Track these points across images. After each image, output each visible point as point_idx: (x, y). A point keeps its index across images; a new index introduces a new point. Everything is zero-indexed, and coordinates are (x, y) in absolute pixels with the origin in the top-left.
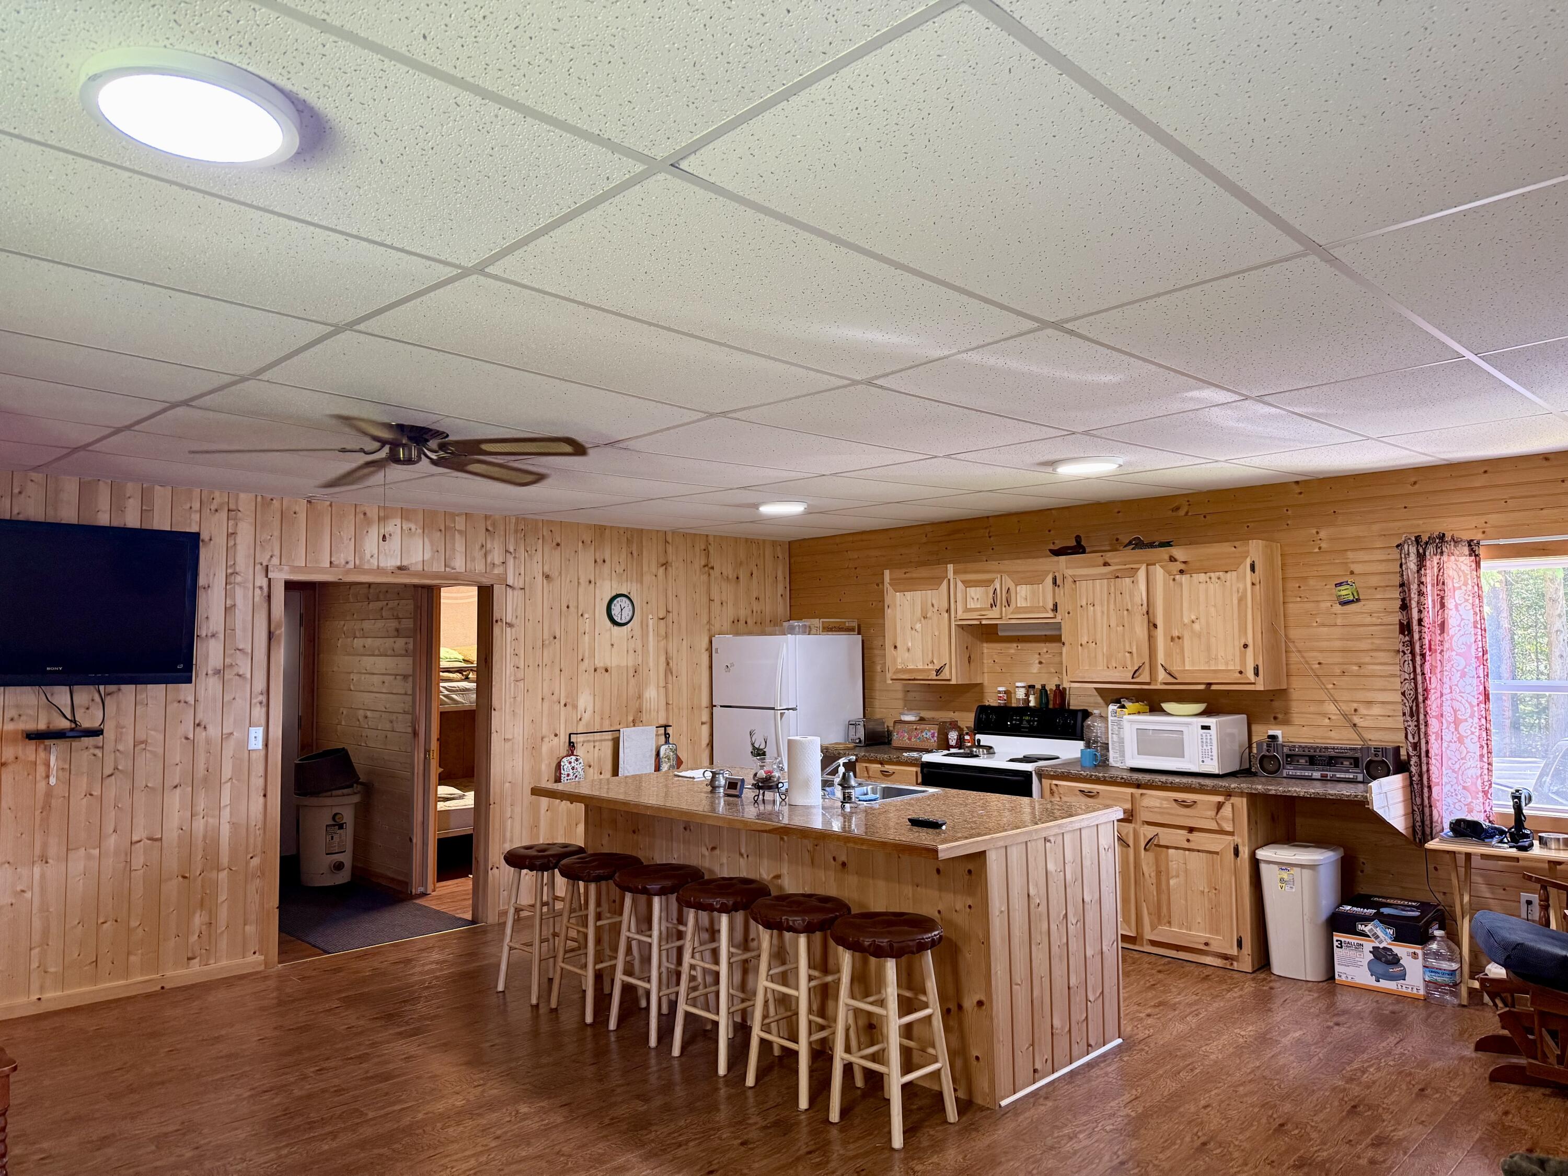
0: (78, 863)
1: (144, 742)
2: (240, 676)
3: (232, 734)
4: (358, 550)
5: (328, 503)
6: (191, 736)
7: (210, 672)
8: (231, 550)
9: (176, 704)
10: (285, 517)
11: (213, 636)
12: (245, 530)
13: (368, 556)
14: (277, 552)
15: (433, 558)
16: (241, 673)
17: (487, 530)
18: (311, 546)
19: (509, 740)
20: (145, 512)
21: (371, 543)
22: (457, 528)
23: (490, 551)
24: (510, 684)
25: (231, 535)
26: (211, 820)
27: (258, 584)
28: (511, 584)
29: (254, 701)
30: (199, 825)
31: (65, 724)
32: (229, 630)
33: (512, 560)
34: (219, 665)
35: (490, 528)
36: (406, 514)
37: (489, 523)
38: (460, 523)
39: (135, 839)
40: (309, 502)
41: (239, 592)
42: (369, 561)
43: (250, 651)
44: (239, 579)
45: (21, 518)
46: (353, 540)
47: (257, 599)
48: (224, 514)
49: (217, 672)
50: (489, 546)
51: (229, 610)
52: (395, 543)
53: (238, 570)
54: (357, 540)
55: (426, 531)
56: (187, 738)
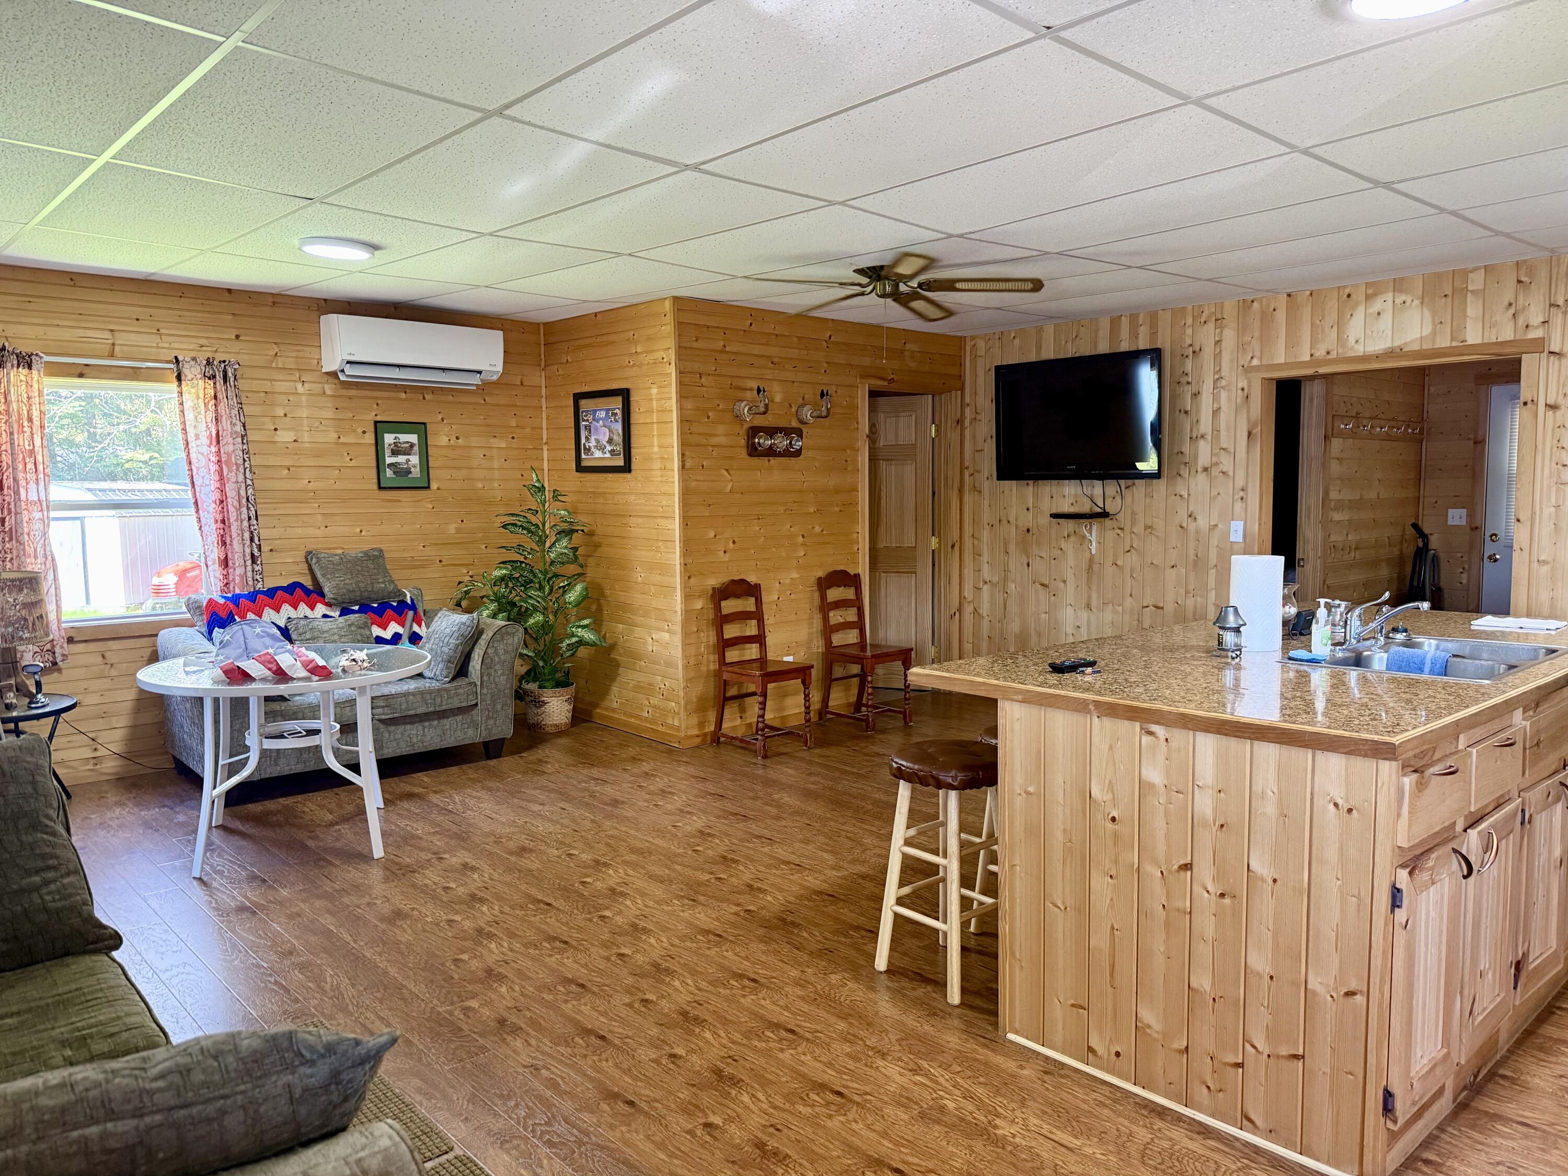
0: (1108, 616)
1: (1151, 527)
2: (1223, 473)
3: (1216, 525)
4: (1341, 339)
5: (1308, 293)
6: (1185, 525)
7: (1199, 470)
8: (1218, 356)
9: (1173, 497)
10: (1267, 317)
11: (1202, 437)
12: (1229, 335)
13: (1352, 341)
14: (1258, 354)
15: (1434, 333)
16: (1224, 470)
17: (1519, 282)
18: (1292, 342)
19: (1545, 562)
20: (1154, 334)
21: (1356, 327)
22: (1470, 288)
23: (1524, 309)
24: (1550, 488)
25: (1218, 343)
26: (1199, 599)
27: (1240, 385)
28: (1557, 350)
29: (1236, 497)
30: (1190, 603)
31: (1099, 510)
32: (1216, 431)
33: (1560, 315)
34: (1207, 464)
35: (1523, 279)
36: (1399, 286)
37: (1522, 272)
38: (1477, 281)
39: (1145, 604)
40: (1289, 295)
41: (1224, 395)
42: (1353, 347)
43: (1232, 450)
44: (1223, 383)
45: (1077, 355)
46: (1335, 328)
47: (1239, 401)
48: (1211, 325)
49: (1205, 470)
50: (1521, 301)
51: (1216, 412)
52: (1386, 320)
53: (1223, 374)
54: (1341, 325)
55: (1426, 300)
56: (1182, 527)
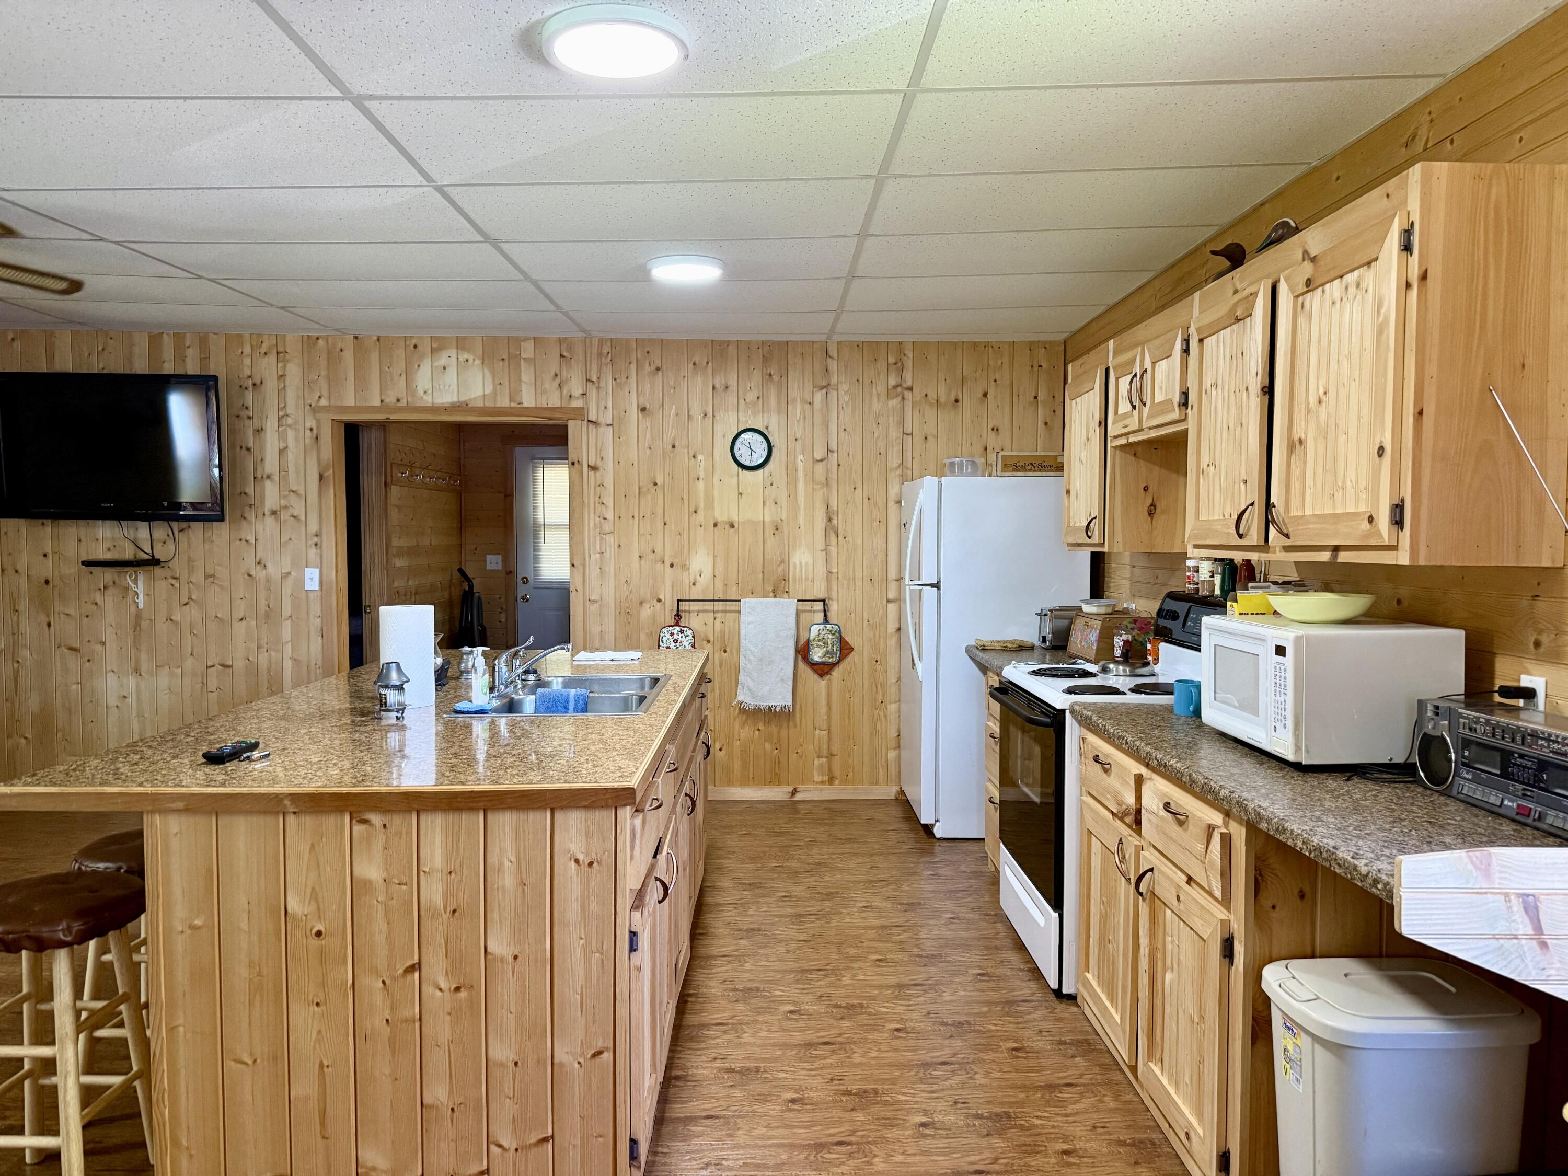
0: (163, 680)
1: (213, 576)
2: (294, 517)
3: (289, 573)
4: (410, 386)
5: (375, 338)
6: (253, 573)
7: (267, 513)
8: (281, 392)
9: (238, 542)
10: (334, 357)
11: (268, 477)
12: (293, 370)
13: (420, 392)
14: (325, 393)
15: (495, 392)
16: (295, 514)
17: (562, 356)
18: (361, 384)
19: (595, 601)
20: (204, 359)
21: (423, 378)
22: (523, 356)
23: (567, 381)
24: (595, 537)
25: (281, 377)
26: (273, 653)
27: (308, 425)
28: (594, 420)
29: (309, 543)
30: (263, 658)
31: (146, 557)
32: (283, 471)
33: (595, 391)
34: (276, 507)
35: (565, 354)
36: (461, 344)
37: (564, 347)
38: (528, 350)
39: (210, 664)
40: (356, 338)
41: (290, 433)
42: (422, 398)
43: (303, 493)
44: (290, 421)
45: (105, 372)
46: (404, 376)
47: (308, 441)
48: (273, 358)
49: (274, 513)
50: (564, 373)
51: (282, 452)
52: (451, 376)
53: (288, 411)
54: (409, 374)
55: (486, 361)
56: (249, 575)
